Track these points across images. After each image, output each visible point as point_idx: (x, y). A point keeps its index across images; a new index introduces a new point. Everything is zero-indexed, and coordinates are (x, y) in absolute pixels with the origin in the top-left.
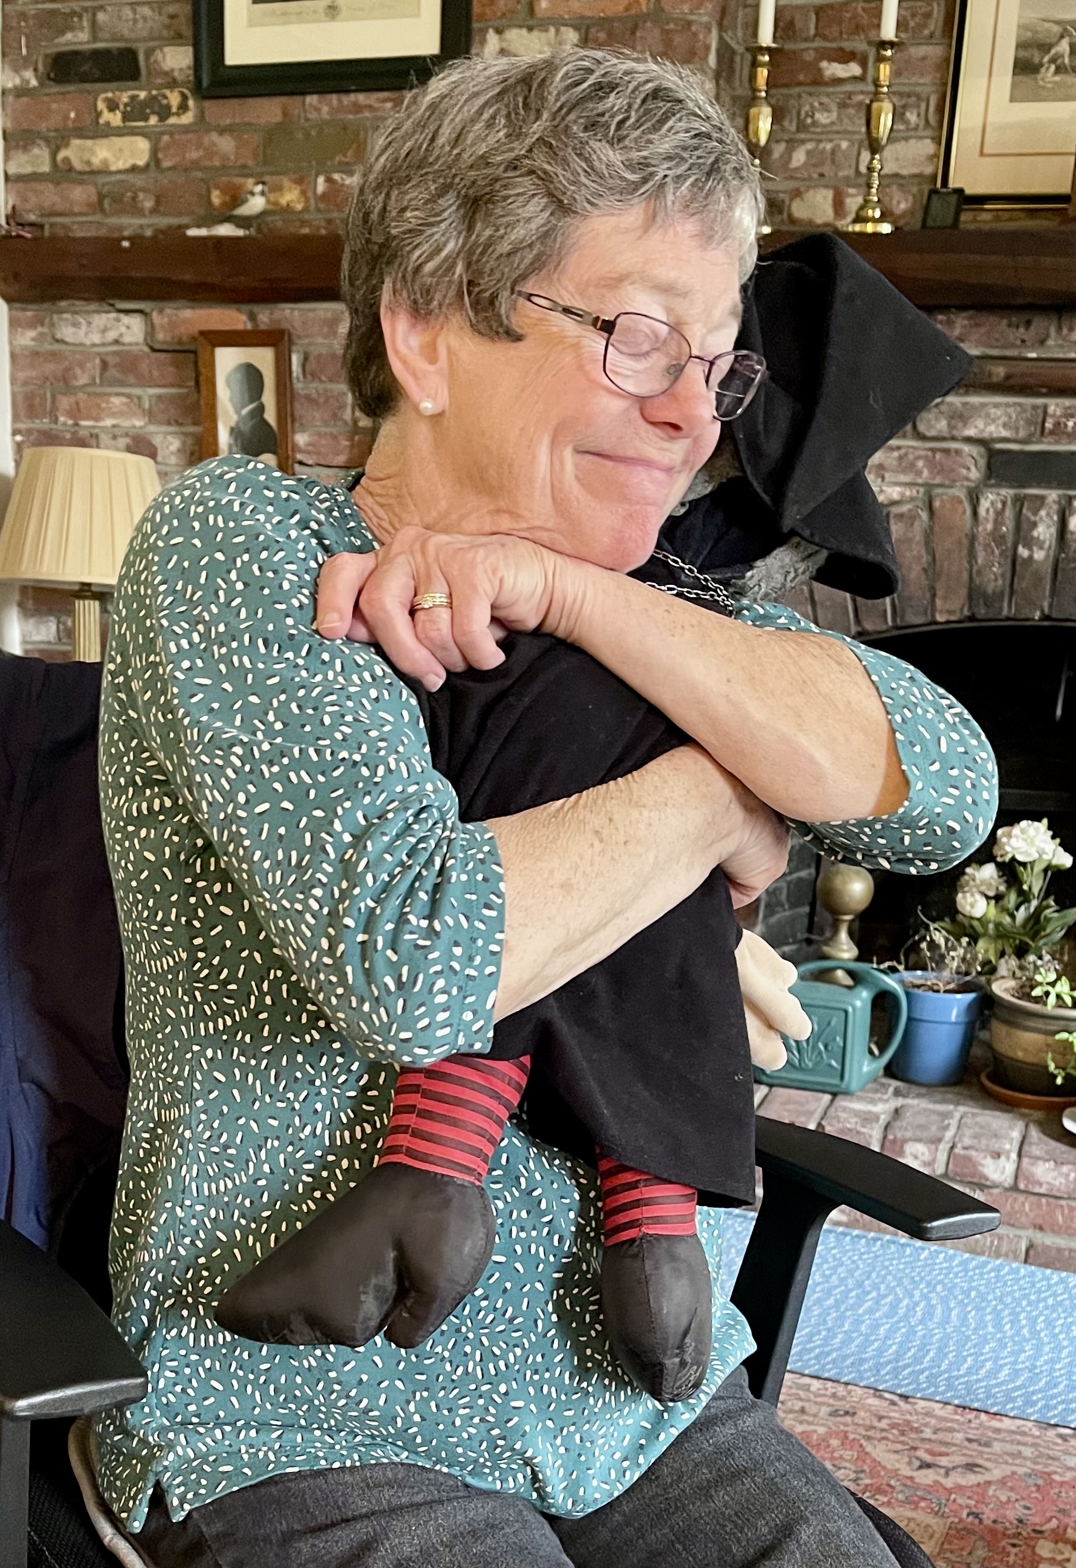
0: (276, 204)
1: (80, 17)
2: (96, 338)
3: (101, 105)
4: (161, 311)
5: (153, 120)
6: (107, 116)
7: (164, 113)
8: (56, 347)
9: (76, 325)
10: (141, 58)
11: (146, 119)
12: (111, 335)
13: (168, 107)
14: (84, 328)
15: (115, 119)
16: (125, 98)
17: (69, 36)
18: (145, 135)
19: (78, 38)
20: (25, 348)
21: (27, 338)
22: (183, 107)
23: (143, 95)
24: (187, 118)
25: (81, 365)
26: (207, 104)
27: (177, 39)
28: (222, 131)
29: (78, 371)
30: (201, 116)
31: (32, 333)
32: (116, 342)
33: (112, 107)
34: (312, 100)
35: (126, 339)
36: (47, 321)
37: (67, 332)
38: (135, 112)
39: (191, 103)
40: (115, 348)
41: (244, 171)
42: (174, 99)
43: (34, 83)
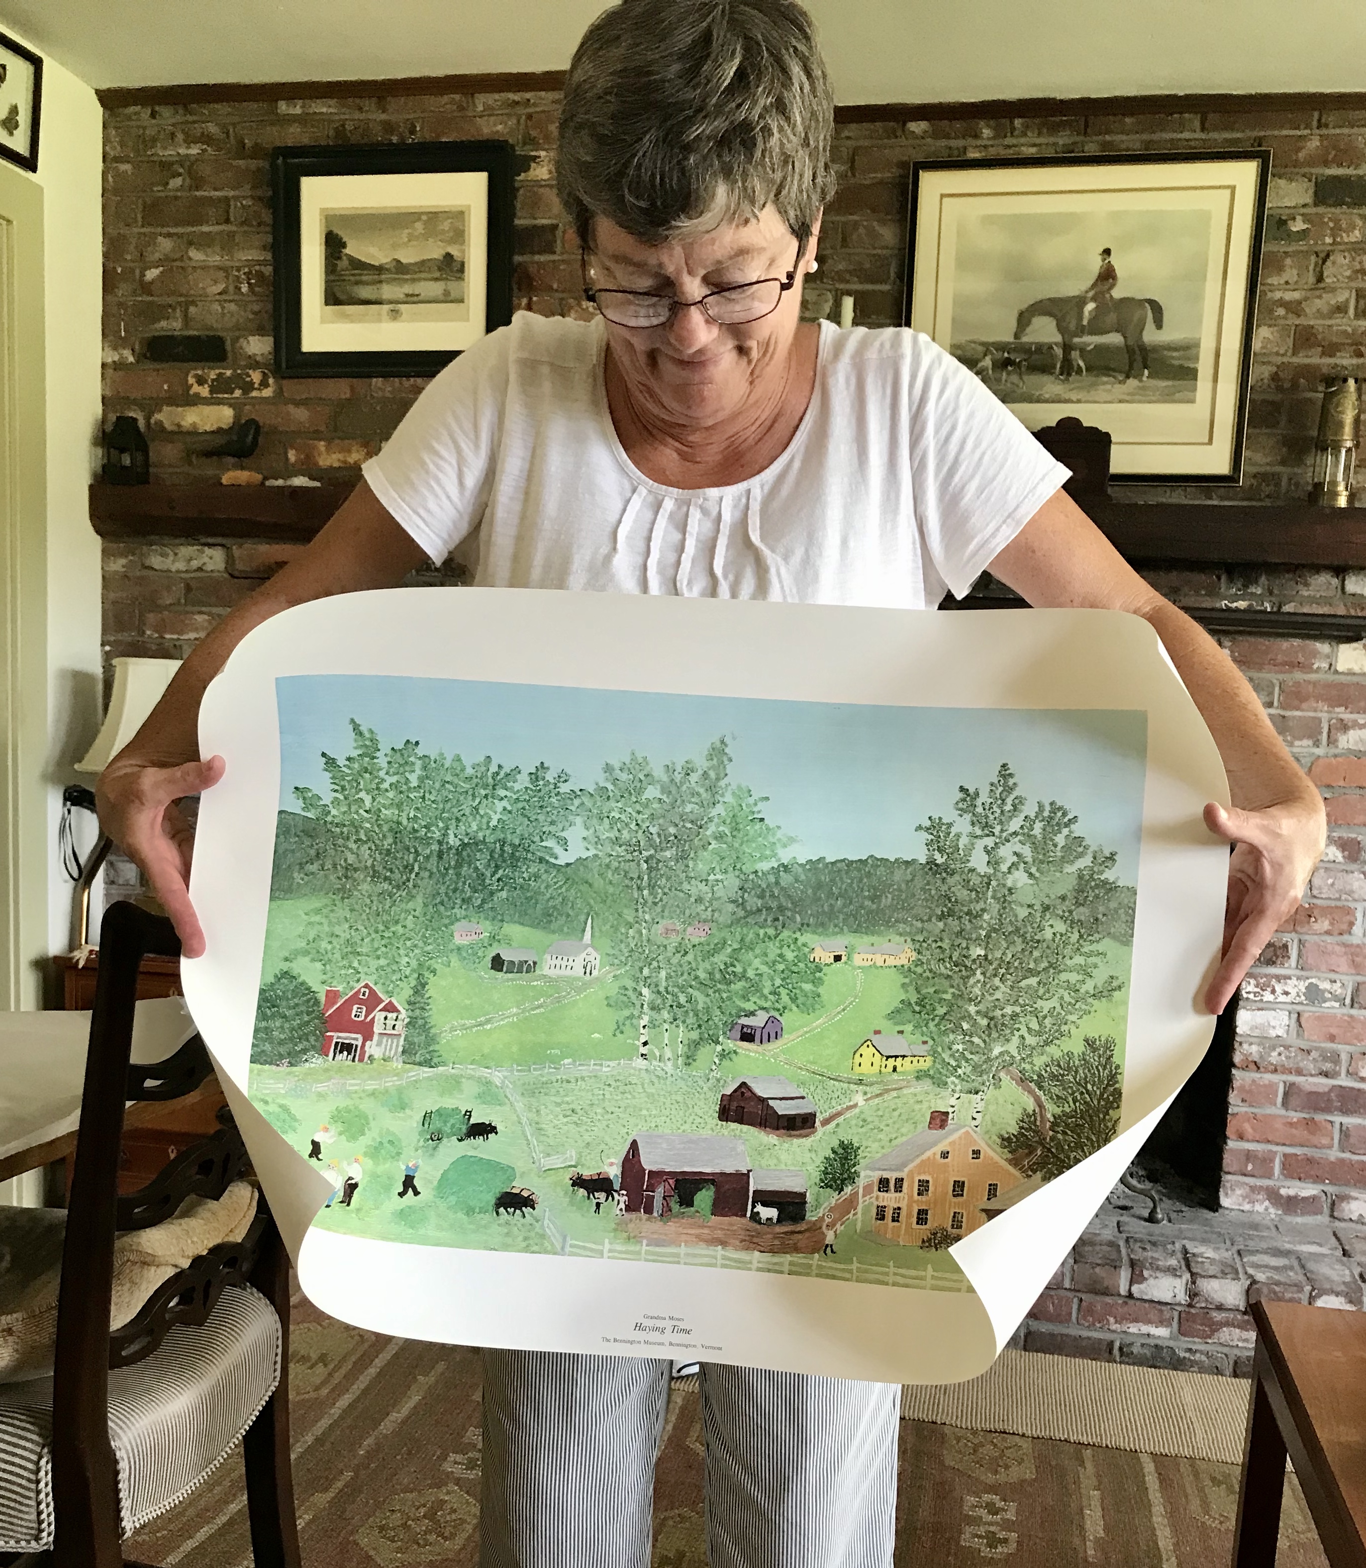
0: (345, 462)
1: (174, 310)
2: (180, 565)
3: (191, 380)
4: (240, 546)
5: (238, 393)
6: (196, 389)
7: (248, 387)
8: (146, 573)
9: (164, 555)
10: (228, 343)
11: (232, 393)
12: (195, 564)
13: (252, 383)
14: (171, 558)
15: (204, 391)
16: (213, 375)
17: (163, 324)
18: (230, 405)
19: (173, 325)
20: (116, 572)
21: (118, 565)
22: (264, 384)
23: (229, 373)
24: (267, 393)
25: (168, 589)
26: (285, 382)
27: (260, 331)
28: (297, 404)
29: (165, 594)
30: (279, 392)
31: (123, 561)
32: (200, 569)
33: (201, 381)
34: (377, 382)
35: (209, 567)
36: (137, 552)
37: (156, 561)
38: (221, 386)
39: (271, 381)
40: (199, 574)
41: (317, 435)
42: (256, 377)
43: (131, 359)
